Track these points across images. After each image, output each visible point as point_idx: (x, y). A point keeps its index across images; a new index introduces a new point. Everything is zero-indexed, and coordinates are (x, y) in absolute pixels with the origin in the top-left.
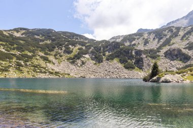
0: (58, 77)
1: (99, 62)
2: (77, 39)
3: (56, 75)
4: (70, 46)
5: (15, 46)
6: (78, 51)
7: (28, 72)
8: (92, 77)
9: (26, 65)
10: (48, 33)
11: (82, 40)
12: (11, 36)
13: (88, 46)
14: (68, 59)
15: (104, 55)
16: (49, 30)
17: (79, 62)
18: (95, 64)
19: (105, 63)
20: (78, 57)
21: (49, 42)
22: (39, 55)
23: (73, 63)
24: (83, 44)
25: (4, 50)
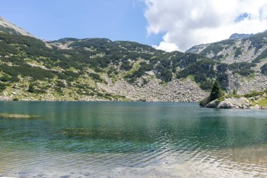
0: (108, 100)
1: (167, 81)
2: (140, 50)
3: (107, 98)
4: (129, 60)
5: (59, 61)
6: (140, 66)
7: (70, 94)
8: (156, 100)
9: (69, 85)
10: (102, 44)
11: (146, 52)
12: (55, 48)
13: (153, 59)
14: (125, 77)
15: (174, 71)
16: (104, 39)
17: (140, 81)
18: (161, 83)
19: (174, 82)
20: (139, 74)
21: (101, 55)
22: (88, 73)
23: (131, 82)
24: (146, 57)
25: (43, 67)
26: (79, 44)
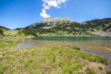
0: (94, 36)
4: (105, 24)
5: (82, 27)
6: (109, 25)
9: (83, 33)
10: (96, 21)
14: (102, 30)
20: (108, 28)
21: (95, 24)
22: (90, 29)
26: (88, 22)
